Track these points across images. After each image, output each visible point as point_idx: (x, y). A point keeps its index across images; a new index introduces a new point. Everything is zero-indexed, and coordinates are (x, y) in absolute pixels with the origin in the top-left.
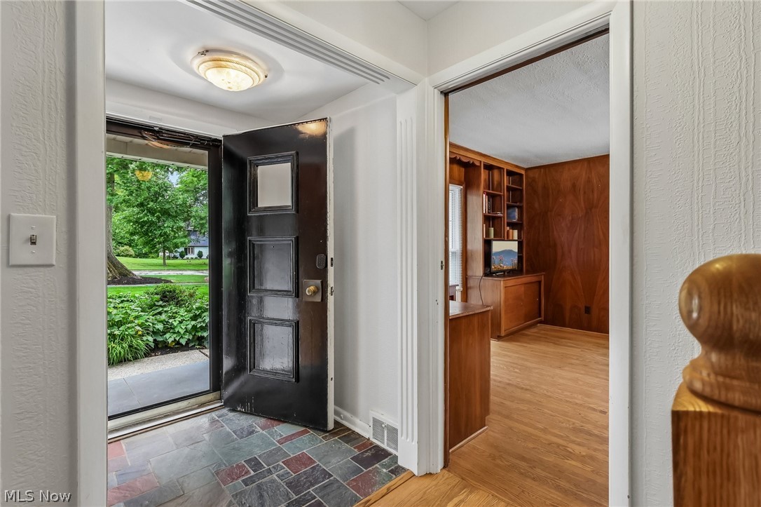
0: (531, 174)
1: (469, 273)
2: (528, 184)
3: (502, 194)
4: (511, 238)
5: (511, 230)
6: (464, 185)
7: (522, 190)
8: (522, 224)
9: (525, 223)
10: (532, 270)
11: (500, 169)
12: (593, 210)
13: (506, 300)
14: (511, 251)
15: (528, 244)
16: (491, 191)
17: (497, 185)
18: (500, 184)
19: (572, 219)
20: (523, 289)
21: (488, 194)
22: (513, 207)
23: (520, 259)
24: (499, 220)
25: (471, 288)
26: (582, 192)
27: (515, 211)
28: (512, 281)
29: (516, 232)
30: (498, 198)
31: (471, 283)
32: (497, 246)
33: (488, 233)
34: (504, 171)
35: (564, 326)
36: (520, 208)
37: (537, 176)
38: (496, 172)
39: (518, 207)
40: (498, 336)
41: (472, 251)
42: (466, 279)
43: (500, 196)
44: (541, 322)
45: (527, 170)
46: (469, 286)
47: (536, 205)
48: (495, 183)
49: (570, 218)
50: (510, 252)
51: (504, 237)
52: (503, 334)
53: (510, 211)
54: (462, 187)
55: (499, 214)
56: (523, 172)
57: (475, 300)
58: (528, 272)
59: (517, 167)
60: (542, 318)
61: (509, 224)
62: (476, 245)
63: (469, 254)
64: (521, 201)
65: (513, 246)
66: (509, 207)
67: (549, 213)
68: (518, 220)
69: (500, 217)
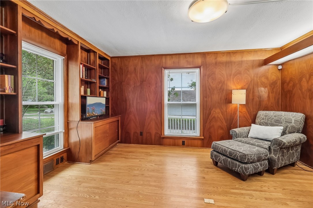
0: (114, 61)
1: (71, 119)
2: (112, 66)
3: (96, 68)
4: (102, 96)
5: (102, 91)
6: (66, 57)
7: (108, 69)
8: (109, 88)
9: (110, 88)
10: (114, 114)
11: (94, 52)
12: (144, 82)
13: (96, 135)
14: (101, 103)
15: (112, 100)
16: (89, 65)
17: (93, 62)
18: (95, 62)
19: (134, 87)
20: (108, 126)
21: (84, 66)
22: (104, 78)
23: (107, 108)
24: (94, 84)
25: (71, 129)
26: (139, 73)
27: (105, 81)
28: (100, 123)
29: (105, 93)
30: (93, 70)
31: (72, 125)
32: (90, 100)
33: (85, 92)
34: (97, 54)
35: (130, 143)
36: (108, 79)
37: (117, 62)
38: (92, 54)
39: (107, 78)
40: (90, 161)
41: (72, 104)
42: (68, 123)
43: (94, 69)
44: (119, 143)
45: (112, 58)
46: (70, 128)
47: (117, 78)
48: (92, 61)
49: (133, 86)
50: (99, 104)
51: (97, 95)
52: (93, 159)
53: (102, 80)
54: (64, 58)
55: (94, 81)
56: (109, 59)
57: (74, 138)
58: (112, 116)
59: (105, 54)
60: (119, 140)
61: (100, 88)
62: (75, 100)
63: (70, 105)
64: (108, 75)
65: (103, 101)
66: (100, 78)
67: (123, 83)
68: (107, 86)
69: (95, 82)
